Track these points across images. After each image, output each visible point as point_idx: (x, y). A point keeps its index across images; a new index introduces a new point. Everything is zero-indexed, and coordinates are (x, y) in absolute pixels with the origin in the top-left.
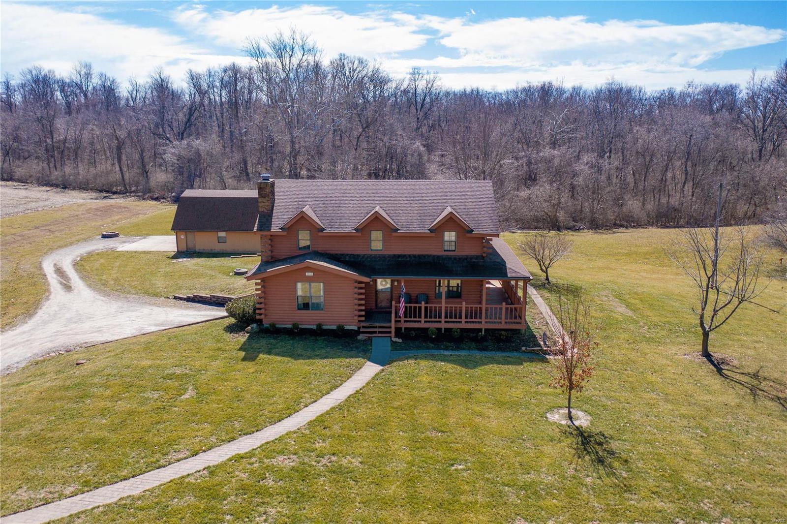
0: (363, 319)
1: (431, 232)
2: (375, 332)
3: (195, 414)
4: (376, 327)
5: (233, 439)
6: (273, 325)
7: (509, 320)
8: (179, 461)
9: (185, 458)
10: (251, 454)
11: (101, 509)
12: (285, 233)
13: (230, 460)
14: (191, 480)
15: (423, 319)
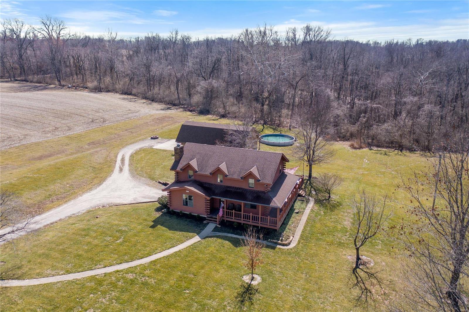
0: (209, 213)
1: (241, 179)
2: (212, 220)
3: (115, 250)
4: (213, 218)
5: (121, 263)
6: (173, 211)
7: (271, 224)
8: (98, 269)
9: (101, 268)
10: (122, 271)
11: (66, 282)
12: (182, 171)
13: (114, 272)
14: (97, 277)
15: (233, 217)
